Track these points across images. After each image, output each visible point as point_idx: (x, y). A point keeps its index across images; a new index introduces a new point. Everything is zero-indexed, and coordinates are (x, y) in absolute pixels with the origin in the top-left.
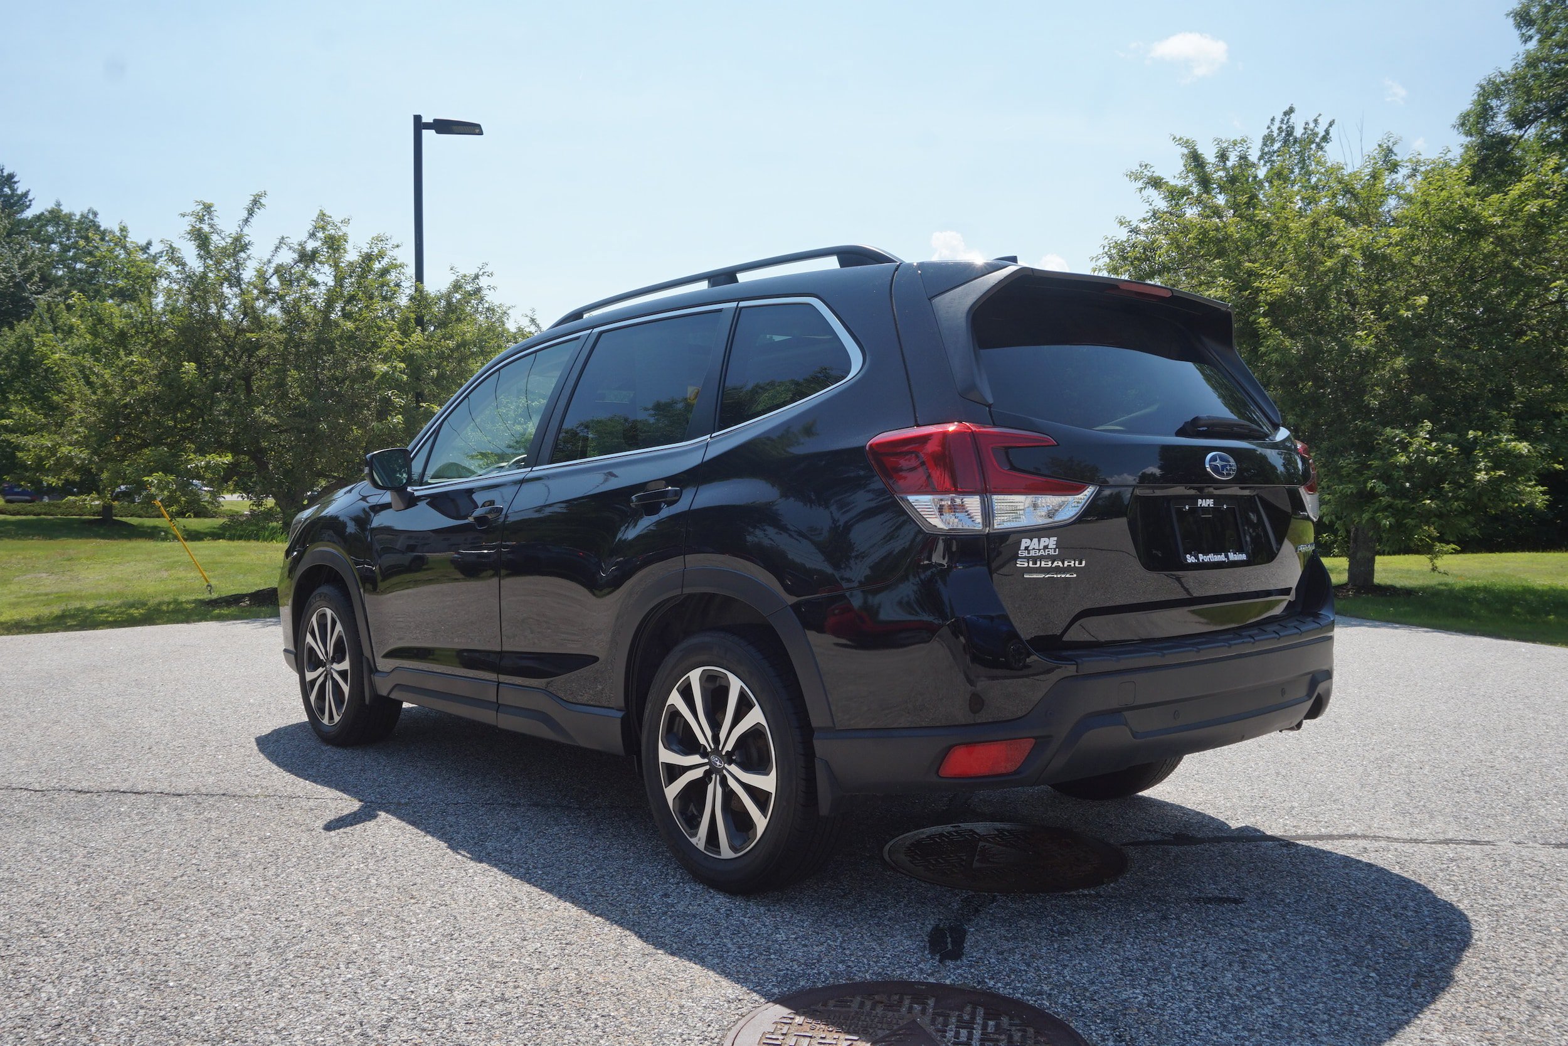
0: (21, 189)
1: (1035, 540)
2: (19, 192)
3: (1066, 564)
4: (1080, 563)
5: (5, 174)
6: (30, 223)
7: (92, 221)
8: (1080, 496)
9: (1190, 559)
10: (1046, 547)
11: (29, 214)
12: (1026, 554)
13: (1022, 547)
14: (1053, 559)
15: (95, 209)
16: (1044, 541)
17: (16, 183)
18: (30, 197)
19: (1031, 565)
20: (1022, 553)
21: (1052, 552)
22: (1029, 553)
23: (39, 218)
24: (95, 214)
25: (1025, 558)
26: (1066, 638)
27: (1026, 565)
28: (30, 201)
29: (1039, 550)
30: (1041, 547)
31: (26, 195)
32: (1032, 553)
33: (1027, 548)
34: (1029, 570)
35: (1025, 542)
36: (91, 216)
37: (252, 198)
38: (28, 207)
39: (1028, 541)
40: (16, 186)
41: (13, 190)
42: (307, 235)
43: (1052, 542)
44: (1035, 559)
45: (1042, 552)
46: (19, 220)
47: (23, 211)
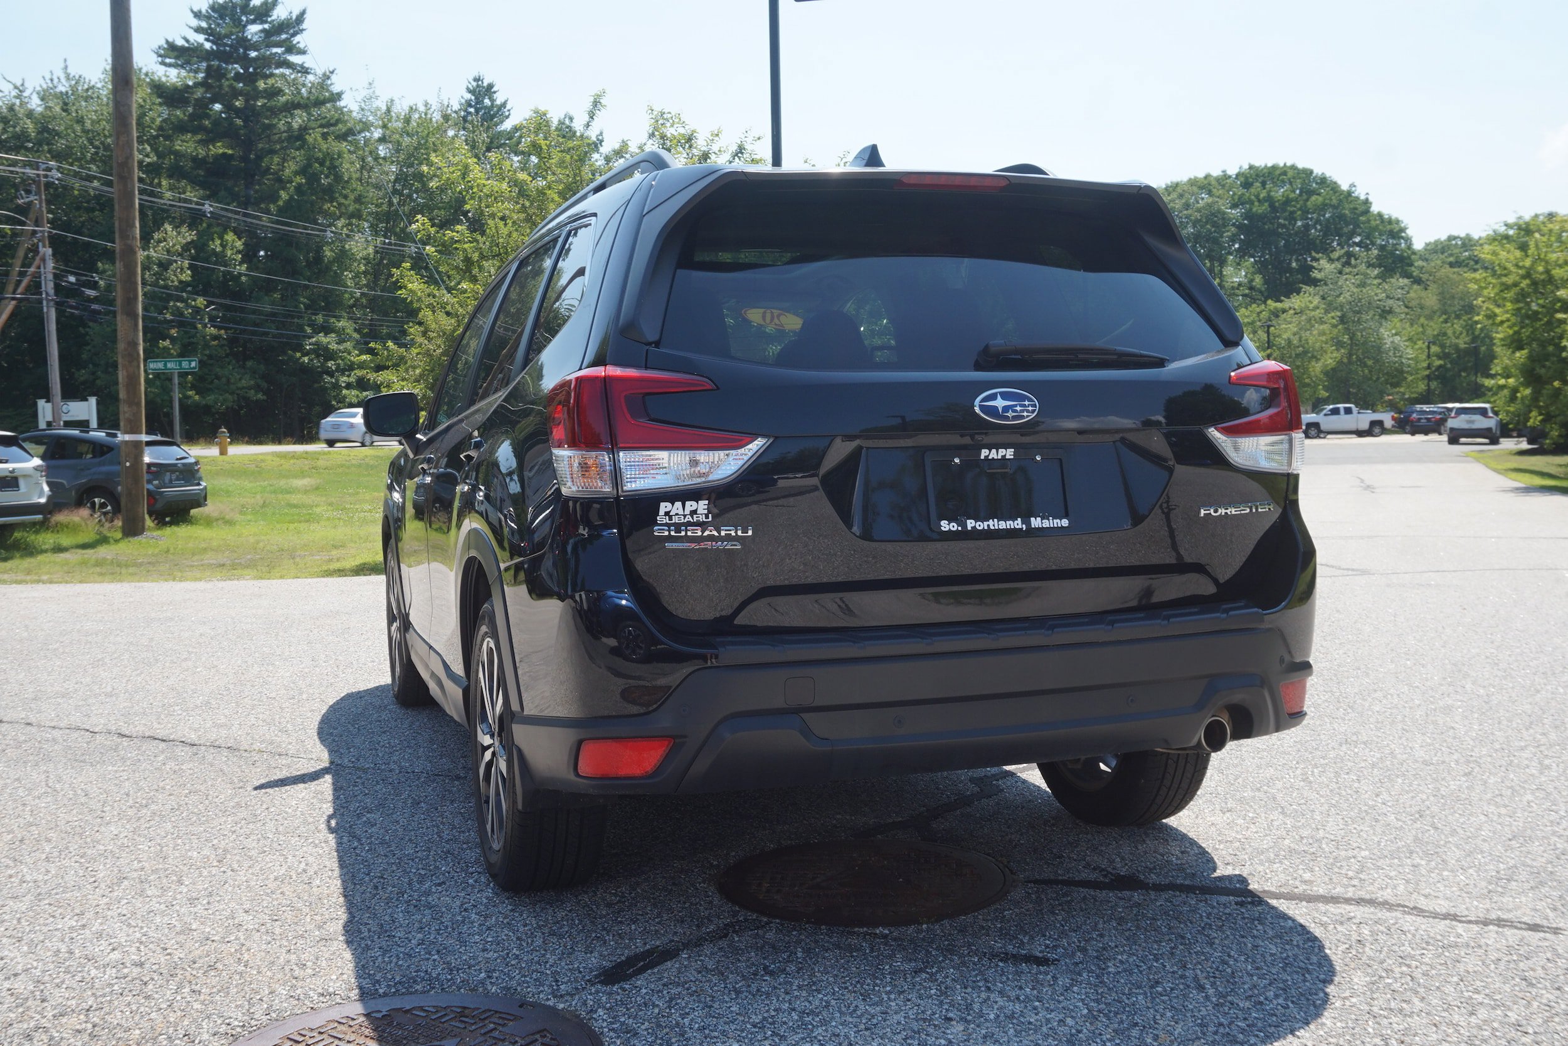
0: (499, 99)
1: (678, 504)
2: (498, 102)
3: (723, 533)
4: (745, 531)
5: (485, 84)
6: (510, 135)
7: (568, 127)
8: (742, 451)
9: (945, 525)
10: (693, 513)
11: (507, 125)
12: (666, 520)
13: (662, 512)
14: (702, 525)
15: (572, 113)
16: (690, 505)
17: (495, 92)
18: (508, 107)
19: (673, 533)
20: (661, 519)
21: (702, 518)
22: (670, 519)
23: (516, 129)
24: (571, 119)
25: (666, 524)
26: (739, 620)
27: (666, 533)
28: (509, 110)
29: (685, 516)
30: (687, 512)
31: (504, 105)
32: (675, 520)
33: (667, 514)
34: (670, 538)
35: (664, 507)
36: (567, 122)
37: (592, 99)
38: (507, 117)
39: (669, 505)
40: (495, 96)
41: (492, 100)
42: (647, 135)
43: (702, 506)
44: (678, 527)
45: (689, 519)
46: (500, 132)
47: (502, 122)
